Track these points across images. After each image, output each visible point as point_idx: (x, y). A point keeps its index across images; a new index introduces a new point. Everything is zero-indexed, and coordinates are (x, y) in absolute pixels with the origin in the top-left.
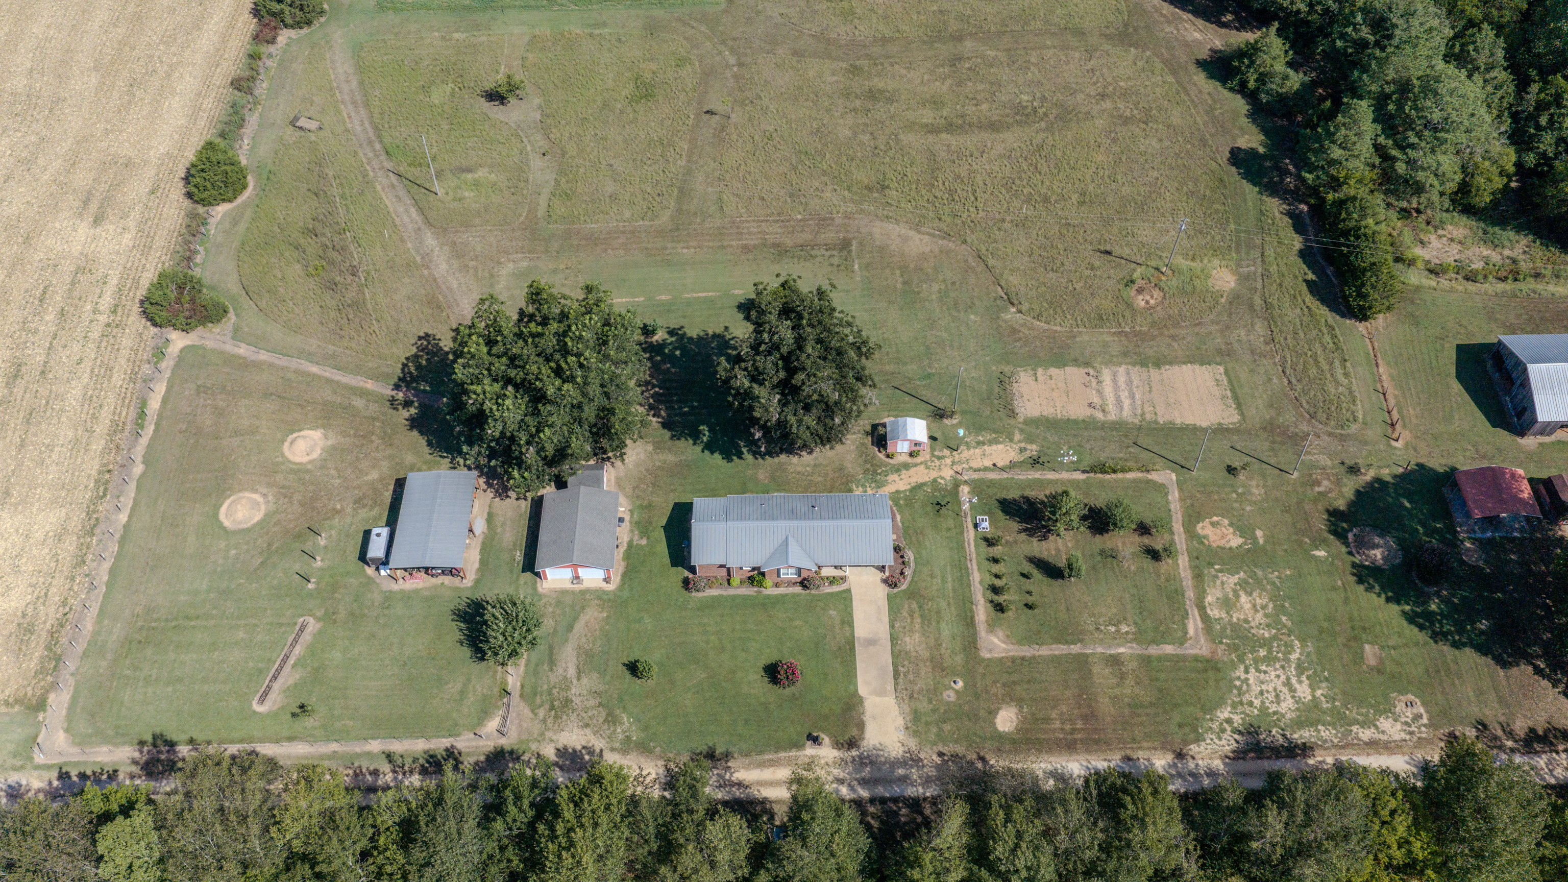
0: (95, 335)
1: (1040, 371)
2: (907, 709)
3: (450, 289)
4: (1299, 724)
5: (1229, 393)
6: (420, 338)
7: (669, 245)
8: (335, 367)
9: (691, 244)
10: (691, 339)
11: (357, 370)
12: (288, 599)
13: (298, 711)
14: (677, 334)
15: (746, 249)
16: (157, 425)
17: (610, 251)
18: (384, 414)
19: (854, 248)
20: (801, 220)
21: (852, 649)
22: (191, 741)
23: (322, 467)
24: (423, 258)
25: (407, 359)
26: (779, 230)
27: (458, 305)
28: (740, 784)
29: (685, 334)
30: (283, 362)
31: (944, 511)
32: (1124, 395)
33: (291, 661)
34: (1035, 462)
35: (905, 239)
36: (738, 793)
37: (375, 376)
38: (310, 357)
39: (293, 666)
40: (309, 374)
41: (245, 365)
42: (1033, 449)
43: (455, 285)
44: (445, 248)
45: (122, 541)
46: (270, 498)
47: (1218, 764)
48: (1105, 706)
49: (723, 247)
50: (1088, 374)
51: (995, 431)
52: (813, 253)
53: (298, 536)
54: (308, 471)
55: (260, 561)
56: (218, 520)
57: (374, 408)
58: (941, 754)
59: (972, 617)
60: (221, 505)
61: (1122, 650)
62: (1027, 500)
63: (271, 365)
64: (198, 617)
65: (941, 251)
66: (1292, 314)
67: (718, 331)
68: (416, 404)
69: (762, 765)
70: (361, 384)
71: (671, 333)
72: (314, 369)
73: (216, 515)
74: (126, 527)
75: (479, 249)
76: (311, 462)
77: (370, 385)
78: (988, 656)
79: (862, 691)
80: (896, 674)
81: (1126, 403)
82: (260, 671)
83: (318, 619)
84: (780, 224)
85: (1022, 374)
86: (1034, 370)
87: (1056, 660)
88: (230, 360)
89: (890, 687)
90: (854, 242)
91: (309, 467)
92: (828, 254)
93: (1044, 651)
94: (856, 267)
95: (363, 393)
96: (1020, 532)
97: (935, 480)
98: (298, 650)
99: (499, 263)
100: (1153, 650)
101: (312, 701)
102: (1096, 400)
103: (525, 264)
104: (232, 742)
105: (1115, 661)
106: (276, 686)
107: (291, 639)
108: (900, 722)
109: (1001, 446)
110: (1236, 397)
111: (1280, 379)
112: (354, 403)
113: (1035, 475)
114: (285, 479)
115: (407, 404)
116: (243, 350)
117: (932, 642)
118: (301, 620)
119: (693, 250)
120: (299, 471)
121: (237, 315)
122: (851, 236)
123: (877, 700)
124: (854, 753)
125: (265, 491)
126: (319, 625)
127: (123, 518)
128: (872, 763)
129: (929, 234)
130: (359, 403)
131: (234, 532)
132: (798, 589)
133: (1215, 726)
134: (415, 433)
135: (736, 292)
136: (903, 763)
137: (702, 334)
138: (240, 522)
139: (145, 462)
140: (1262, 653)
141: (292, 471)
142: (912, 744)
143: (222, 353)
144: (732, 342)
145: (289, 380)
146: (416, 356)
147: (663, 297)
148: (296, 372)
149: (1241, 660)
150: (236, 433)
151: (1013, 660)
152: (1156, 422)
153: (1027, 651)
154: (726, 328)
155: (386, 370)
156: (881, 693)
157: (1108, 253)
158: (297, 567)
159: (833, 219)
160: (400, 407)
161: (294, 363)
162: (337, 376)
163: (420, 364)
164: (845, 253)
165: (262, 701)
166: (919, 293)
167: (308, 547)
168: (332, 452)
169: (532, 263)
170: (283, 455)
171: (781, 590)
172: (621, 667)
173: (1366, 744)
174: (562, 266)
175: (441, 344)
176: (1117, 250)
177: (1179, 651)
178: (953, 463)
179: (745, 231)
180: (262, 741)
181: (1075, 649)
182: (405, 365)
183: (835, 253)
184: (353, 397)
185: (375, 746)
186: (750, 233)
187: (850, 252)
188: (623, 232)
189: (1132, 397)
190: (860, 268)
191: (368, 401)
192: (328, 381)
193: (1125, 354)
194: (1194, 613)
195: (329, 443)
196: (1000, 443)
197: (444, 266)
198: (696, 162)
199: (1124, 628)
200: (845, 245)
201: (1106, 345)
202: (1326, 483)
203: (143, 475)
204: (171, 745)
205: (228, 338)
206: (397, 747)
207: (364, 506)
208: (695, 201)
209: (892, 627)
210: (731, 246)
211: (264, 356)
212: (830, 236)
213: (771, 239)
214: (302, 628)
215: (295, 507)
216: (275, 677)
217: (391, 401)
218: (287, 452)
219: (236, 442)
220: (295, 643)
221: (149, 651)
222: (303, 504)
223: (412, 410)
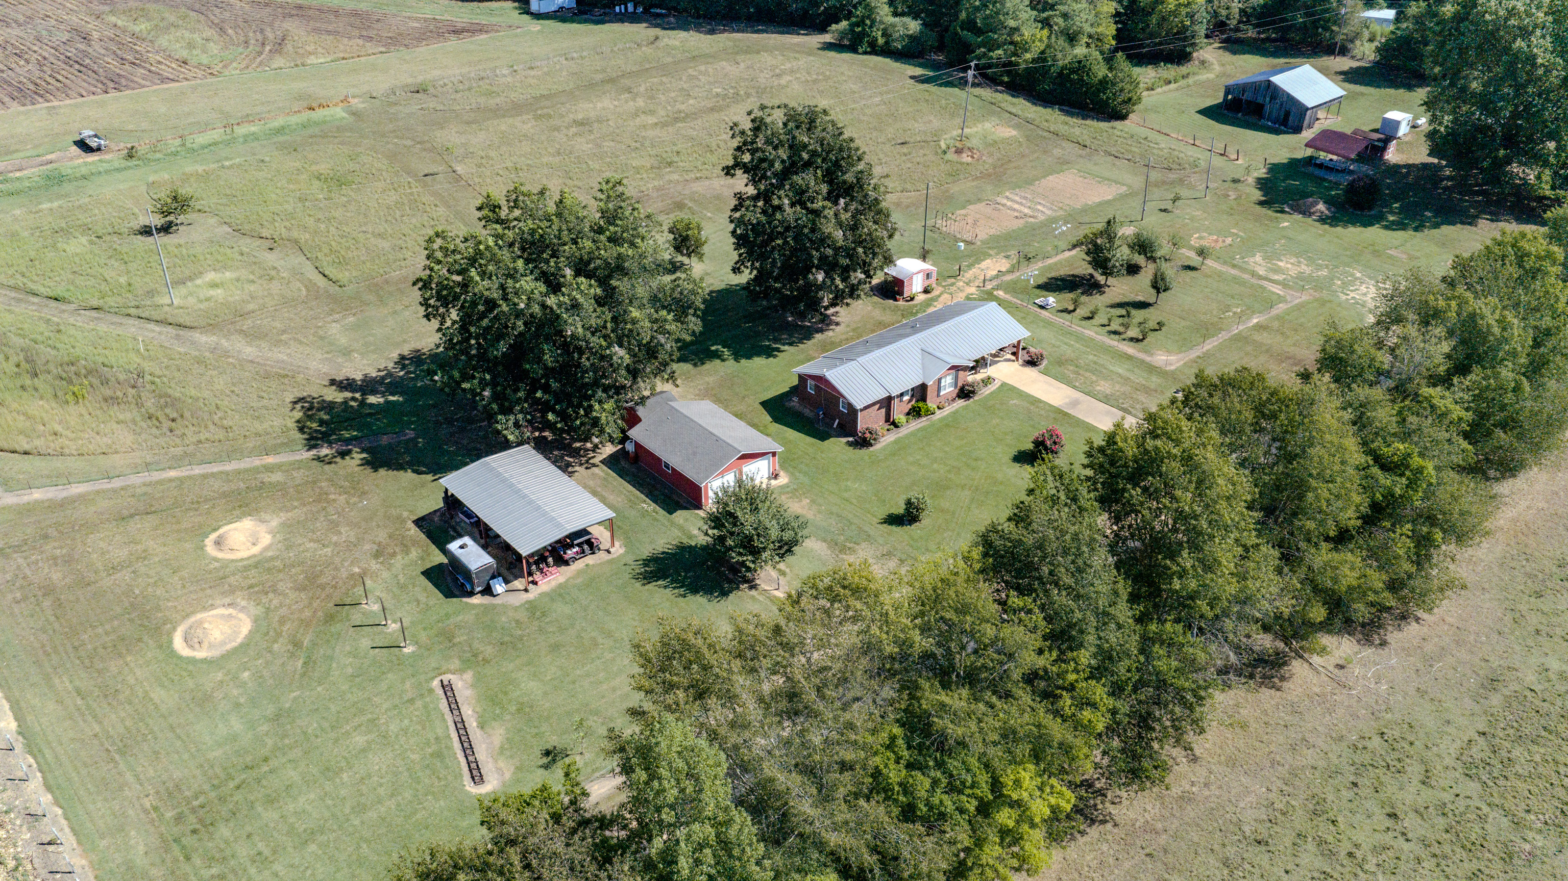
1: (951, 216)
5: (1099, 179)
6: (294, 404)
8: (201, 463)
11: (237, 454)
12: (390, 676)
13: (545, 760)
18: (323, 472)
19: (690, 205)
21: (1066, 414)
23: (288, 548)
24: (213, 352)
25: (298, 422)
27: (307, 369)
30: (115, 484)
32: (1031, 205)
33: (472, 724)
34: (1027, 259)
35: (730, 186)
37: (272, 451)
38: (151, 467)
39: (482, 726)
40: (171, 480)
41: (57, 505)
42: (1014, 254)
43: (282, 357)
44: (233, 337)
46: (243, 603)
50: (988, 204)
51: (971, 255)
53: (330, 619)
54: (272, 559)
55: (300, 664)
56: (180, 658)
57: (301, 473)
59: (1125, 354)
60: (170, 642)
61: (1255, 321)
62: (1055, 279)
63: (100, 492)
64: (266, 760)
66: (1077, 131)
68: (357, 450)
70: (258, 463)
72: (172, 474)
73: (173, 654)
75: (279, 326)
76: (267, 549)
77: (271, 460)
78: (1172, 368)
81: (1040, 208)
82: (438, 755)
83: (460, 671)
85: (940, 222)
86: (945, 216)
87: (1222, 347)
90: (686, 202)
91: (270, 554)
92: (671, 216)
93: (1207, 347)
94: (709, 214)
95: (269, 469)
96: (1080, 296)
97: (968, 298)
98: (468, 712)
99: (319, 328)
100: (1275, 312)
101: (553, 741)
102: (1016, 214)
103: (352, 320)
105: (1261, 328)
106: (482, 754)
107: (443, 705)
109: (988, 262)
110: (1106, 179)
111: (1120, 161)
112: (266, 480)
113: (1039, 265)
114: (245, 578)
115: (343, 454)
116: (37, 495)
117: (1120, 380)
118: (436, 683)
120: (258, 564)
125: (227, 600)
126: (468, 676)
130: (277, 477)
131: (224, 657)
132: (961, 403)
134: (382, 472)
138: (223, 643)
141: (247, 568)
145: (145, 495)
146: (308, 417)
148: (146, 485)
150: (114, 569)
151: (1194, 361)
152: (1076, 209)
153: (1195, 353)
155: (280, 440)
157: (905, 143)
158: (365, 643)
160: (338, 459)
161: (135, 479)
162: (215, 468)
163: (321, 420)
165: (477, 776)
167: (357, 618)
168: (288, 529)
169: (361, 316)
170: (216, 559)
171: (948, 410)
172: (881, 527)
174: (400, 308)
176: (909, 140)
177: (1289, 306)
182: (301, 430)
184: (259, 476)
189: (1039, 204)
191: (285, 472)
192: (206, 476)
193: (998, 186)
194: (1265, 283)
195: (275, 523)
196: (985, 260)
197: (250, 350)
199: (1237, 310)
200: (680, 206)
201: (977, 187)
202: (1232, 193)
207: (394, 554)
209: (1074, 387)
214: (447, 688)
215: (293, 595)
216: (468, 748)
217: (319, 459)
218: (220, 555)
219: (125, 576)
220: (454, 705)
221: (224, 831)
222: (301, 588)
223: (358, 456)
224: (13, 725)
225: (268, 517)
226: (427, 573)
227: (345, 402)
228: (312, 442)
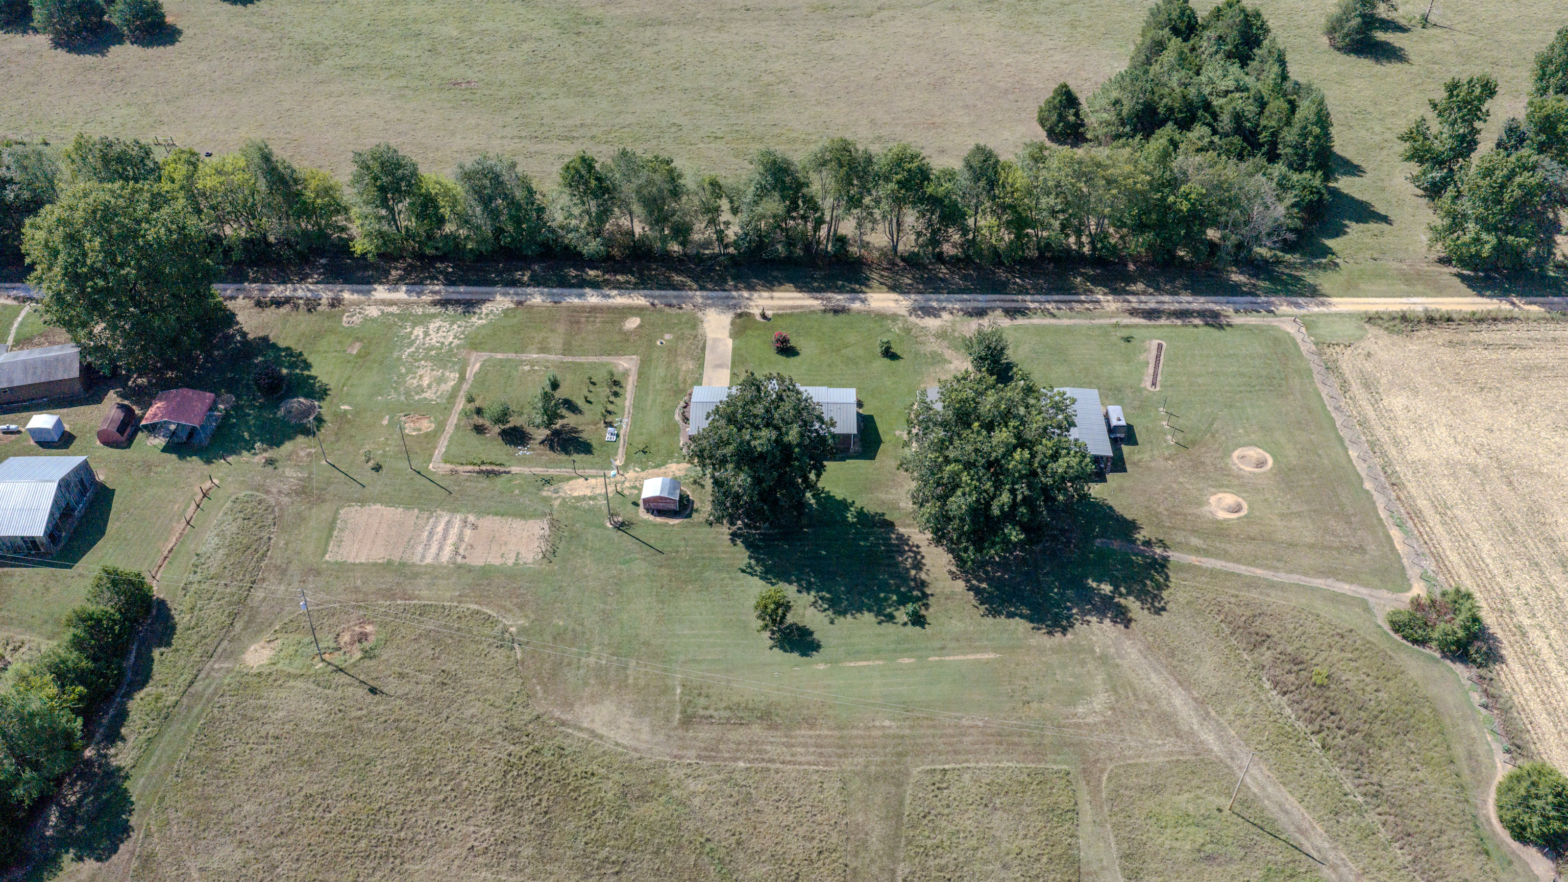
0: (1517, 602)
1: (510, 562)
2: (700, 331)
3: (1155, 670)
4: (434, 316)
5: (335, 533)
6: (1163, 609)
7: (907, 732)
8: (1239, 575)
9: (880, 733)
10: (870, 611)
11: (1214, 574)
12: (1176, 401)
13: (1130, 340)
14: (885, 616)
15: (810, 722)
16: (1380, 520)
17: (981, 724)
18: (1165, 533)
19: (678, 716)
20: (739, 759)
21: (733, 363)
22: (1196, 326)
23: (1201, 490)
24: (1208, 713)
25: (1168, 586)
26: (768, 748)
27: (1140, 651)
28: (817, 298)
29: (876, 616)
30: (1295, 578)
31: (641, 447)
32: (438, 536)
33: (1152, 366)
34: (548, 481)
35: (612, 723)
36: (818, 295)
37: (1191, 568)
38: (1273, 585)
39: (1148, 363)
40: (1260, 566)
41: (1332, 573)
42: (546, 492)
43: (1154, 677)
44: (1187, 729)
45: (1341, 440)
46: (1234, 467)
47: (499, 298)
48: (561, 328)
49: (839, 728)
50: (464, 557)
51: (576, 508)
52: (727, 714)
53: (1194, 443)
54: (1212, 486)
55: (1214, 426)
56: (1270, 453)
57: (1179, 537)
58: (681, 308)
59: (639, 377)
60: (1274, 463)
61: (535, 356)
62: (567, 453)
63: (1306, 574)
64: (1240, 392)
65: (572, 705)
67: (842, 619)
68: (1139, 543)
69: (802, 307)
70: (1204, 560)
71: (891, 618)
72: (1259, 572)
73: (1274, 456)
74: (1346, 450)
75: (1144, 727)
76: (1214, 494)
77: (1193, 559)
78: (634, 357)
79: (730, 342)
80: (704, 348)
81: (440, 529)
82: (1171, 360)
83: (1145, 389)
84: (766, 757)
85: (530, 560)
86: (515, 564)
87: (585, 353)
88: (1352, 577)
89: (709, 343)
90: (676, 723)
91: (1213, 490)
92: (711, 712)
93: (592, 359)
94: (679, 691)
95: (1197, 551)
96: (581, 431)
97: (643, 470)
98: (1151, 370)
99: (1113, 709)
100: (511, 356)
101: (1124, 344)
102: (468, 532)
103: (1080, 710)
104: (1168, 326)
105: (543, 350)
106: (1154, 353)
107: (1159, 378)
108: (705, 325)
109: (576, 494)
110: (332, 528)
111: (277, 543)
112: (1201, 542)
113: (552, 472)
114: (1229, 481)
115: (1148, 543)
116: (1345, 588)
117: (674, 365)
118: (1158, 389)
119: (877, 723)
120: (1221, 487)
121: (1379, 626)
122: (680, 732)
123: (719, 336)
124: (739, 311)
125: (1242, 472)
126: (1143, 385)
127: (1353, 454)
128: (728, 306)
129: (581, 729)
130: (1195, 541)
131: (1250, 445)
133: (491, 316)
134: (1129, 517)
135: (822, 667)
136: (705, 305)
137: (858, 615)
138: (1248, 450)
139: (1367, 492)
140: (433, 353)
141: (1228, 486)
142: (700, 314)
143: (1367, 585)
144: (826, 606)
145: (1279, 560)
146: (1160, 587)
147: (907, 661)
148: (1276, 569)
149: (451, 350)
150: (1300, 515)
151: (617, 354)
152: (421, 510)
153: (605, 359)
154: (832, 622)
155: (1185, 575)
156: (716, 340)
157: (373, 691)
158: (1181, 421)
159: (699, 757)
160: (1154, 540)
161: (1282, 577)
162: (1231, 567)
163: (1152, 581)
164: (689, 711)
165: (1160, 347)
166: (613, 654)
167: (1180, 435)
168: (1199, 504)
169: (1071, 710)
170: (1243, 498)
172: (905, 356)
173: (396, 304)
174: (1034, 705)
175: (1138, 603)
176: (362, 692)
178: (623, 483)
179: (812, 750)
180: (1148, 326)
181: (569, 359)
182: (1167, 578)
183: (701, 712)
184: (1205, 547)
185: (1066, 322)
186: (805, 745)
187: (683, 712)
188: (969, 752)
189: (431, 534)
190: (674, 689)
191: (1187, 544)
192: (1238, 561)
193: (416, 575)
195: (1206, 508)
196: (575, 498)
197: (1178, 701)
198: (882, 869)
199: (527, 368)
200: (687, 721)
201: (430, 586)
202: (302, 454)
203: (1362, 483)
204: (1207, 324)
205: (1371, 601)
206: (1053, 321)
208: (879, 800)
209: (701, 374)
210: (829, 728)
211: (1319, 582)
212: (705, 734)
213: (778, 736)
214: (1154, 384)
215: (1208, 461)
216: (1158, 357)
217: (1165, 547)
218: (1240, 500)
219: (1295, 508)
220: (1155, 375)
221: (1264, 373)
222: (1203, 463)
223: (1140, 536)
224: (1350, 452)
225: (1208, 514)
226: (1135, 443)
227: (1129, 593)
228: (1161, 565)
